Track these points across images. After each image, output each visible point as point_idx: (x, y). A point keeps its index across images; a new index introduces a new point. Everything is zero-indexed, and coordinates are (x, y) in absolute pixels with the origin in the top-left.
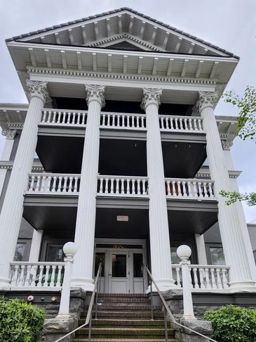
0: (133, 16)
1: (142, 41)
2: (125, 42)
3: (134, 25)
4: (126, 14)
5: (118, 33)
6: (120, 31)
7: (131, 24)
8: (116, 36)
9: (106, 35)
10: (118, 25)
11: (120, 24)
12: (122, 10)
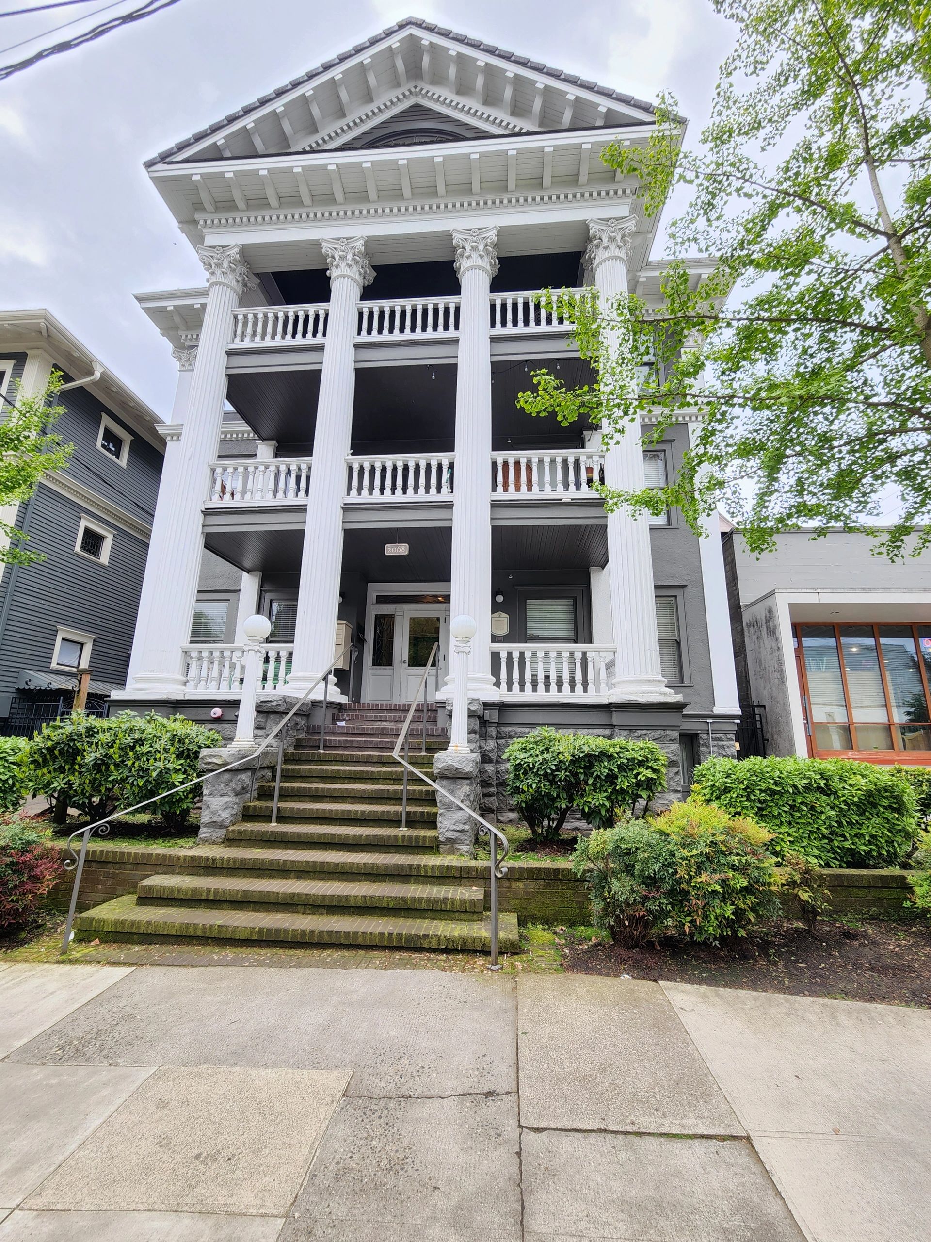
0: (427, 38)
1: (456, 99)
2: (417, 107)
3: (432, 59)
4: (411, 35)
5: (398, 85)
6: (403, 78)
7: (426, 60)
8: (393, 94)
9: (369, 98)
10: (394, 66)
11: (400, 64)
12: (401, 26)
